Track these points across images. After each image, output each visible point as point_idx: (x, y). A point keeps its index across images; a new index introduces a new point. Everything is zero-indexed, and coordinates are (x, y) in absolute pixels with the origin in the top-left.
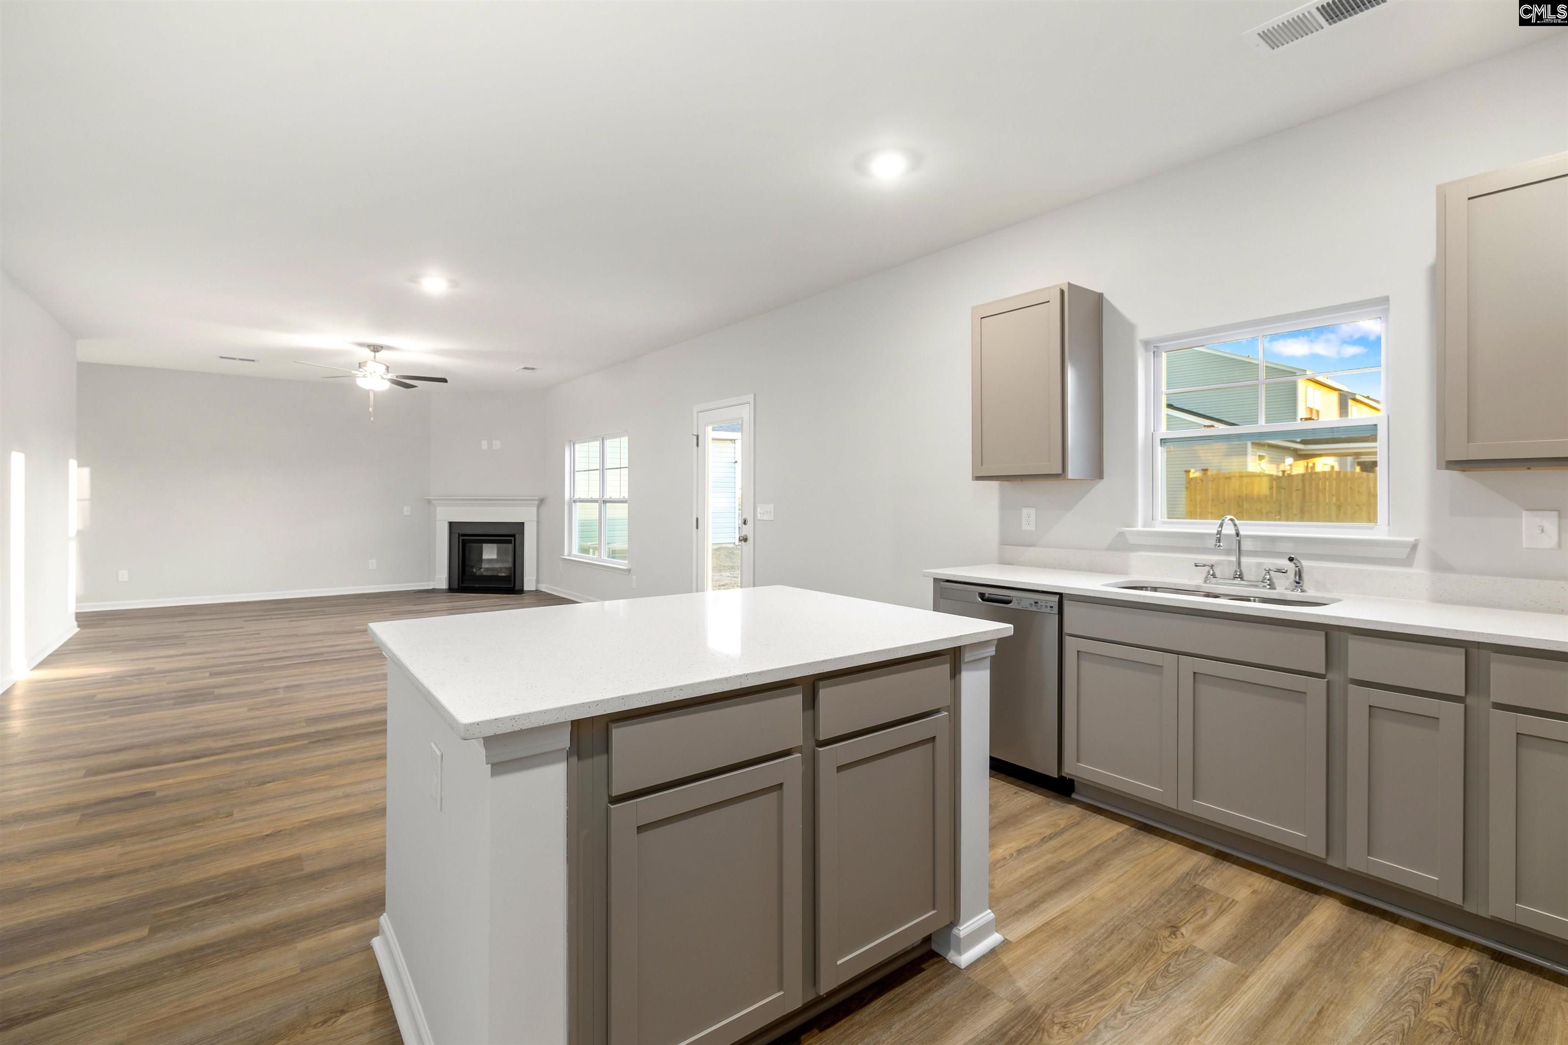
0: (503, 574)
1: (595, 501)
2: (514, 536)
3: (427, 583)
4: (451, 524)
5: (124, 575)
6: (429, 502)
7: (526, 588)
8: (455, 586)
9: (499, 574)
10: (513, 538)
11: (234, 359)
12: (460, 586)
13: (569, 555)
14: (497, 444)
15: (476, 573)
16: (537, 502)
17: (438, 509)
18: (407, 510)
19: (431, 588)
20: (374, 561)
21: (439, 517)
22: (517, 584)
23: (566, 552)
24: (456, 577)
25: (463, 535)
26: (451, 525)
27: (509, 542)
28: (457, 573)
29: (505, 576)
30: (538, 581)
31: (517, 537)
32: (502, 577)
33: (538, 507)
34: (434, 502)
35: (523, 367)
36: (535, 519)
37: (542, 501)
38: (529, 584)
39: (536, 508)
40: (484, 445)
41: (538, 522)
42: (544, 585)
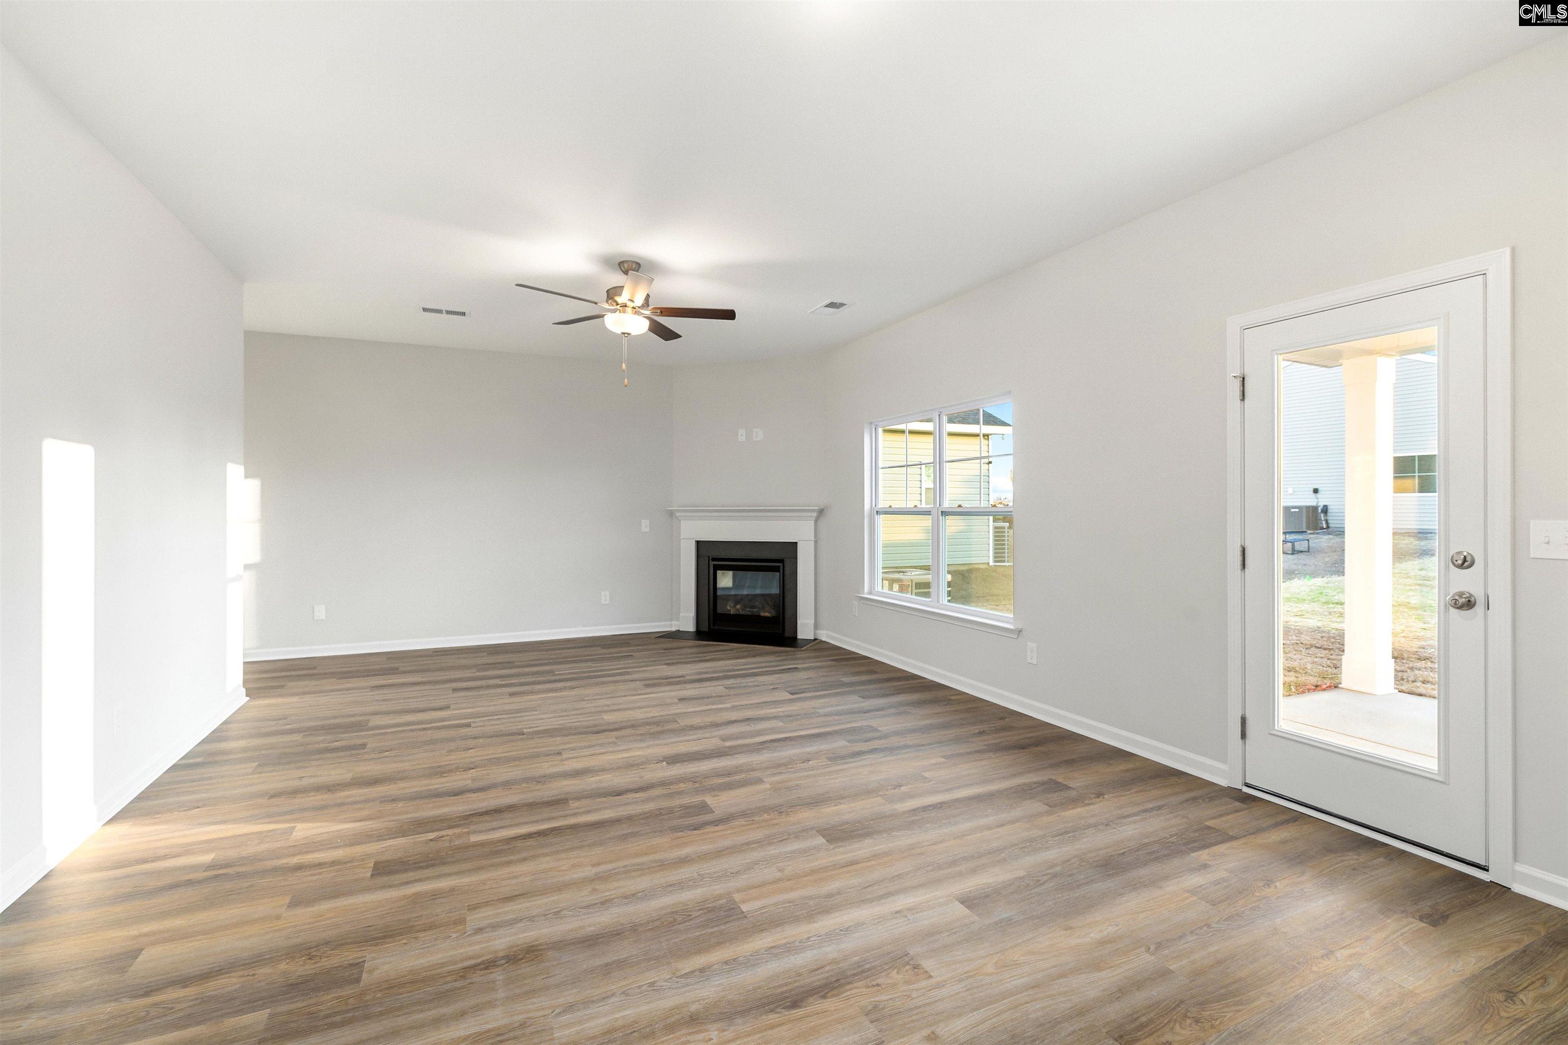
0: (767, 614)
1: (927, 513)
2: (782, 561)
3: (668, 623)
4: (698, 542)
5: (320, 612)
6: (671, 514)
7: (800, 636)
8: (705, 628)
9: (762, 614)
10: (781, 564)
11: (439, 311)
12: (712, 628)
13: (870, 593)
14: (759, 434)
15: (730, 610)
16: (815, 514)
17: (683, 524)
18: (645, 526)
19: (674, 629)
20: (608, 593)
21: (684, 534)
22: (787, 629)
23: (866, 589)
24: (705, 616)
25: (714, 559)
26: (700, 545)
27: (776, 569)
28: (707, 611)
29: (768, 617)
30: (816, 627)
31: (787, 563)
32: (765, 617)
33: (816, 522)
34: (677, 514)
35: (828, 301)
36: (813, 538)
37: (821, 512)
38: (805, 630)
39: (813, 522)
40: (742, 435)
41: (816, 542)
42: (825, 632)
